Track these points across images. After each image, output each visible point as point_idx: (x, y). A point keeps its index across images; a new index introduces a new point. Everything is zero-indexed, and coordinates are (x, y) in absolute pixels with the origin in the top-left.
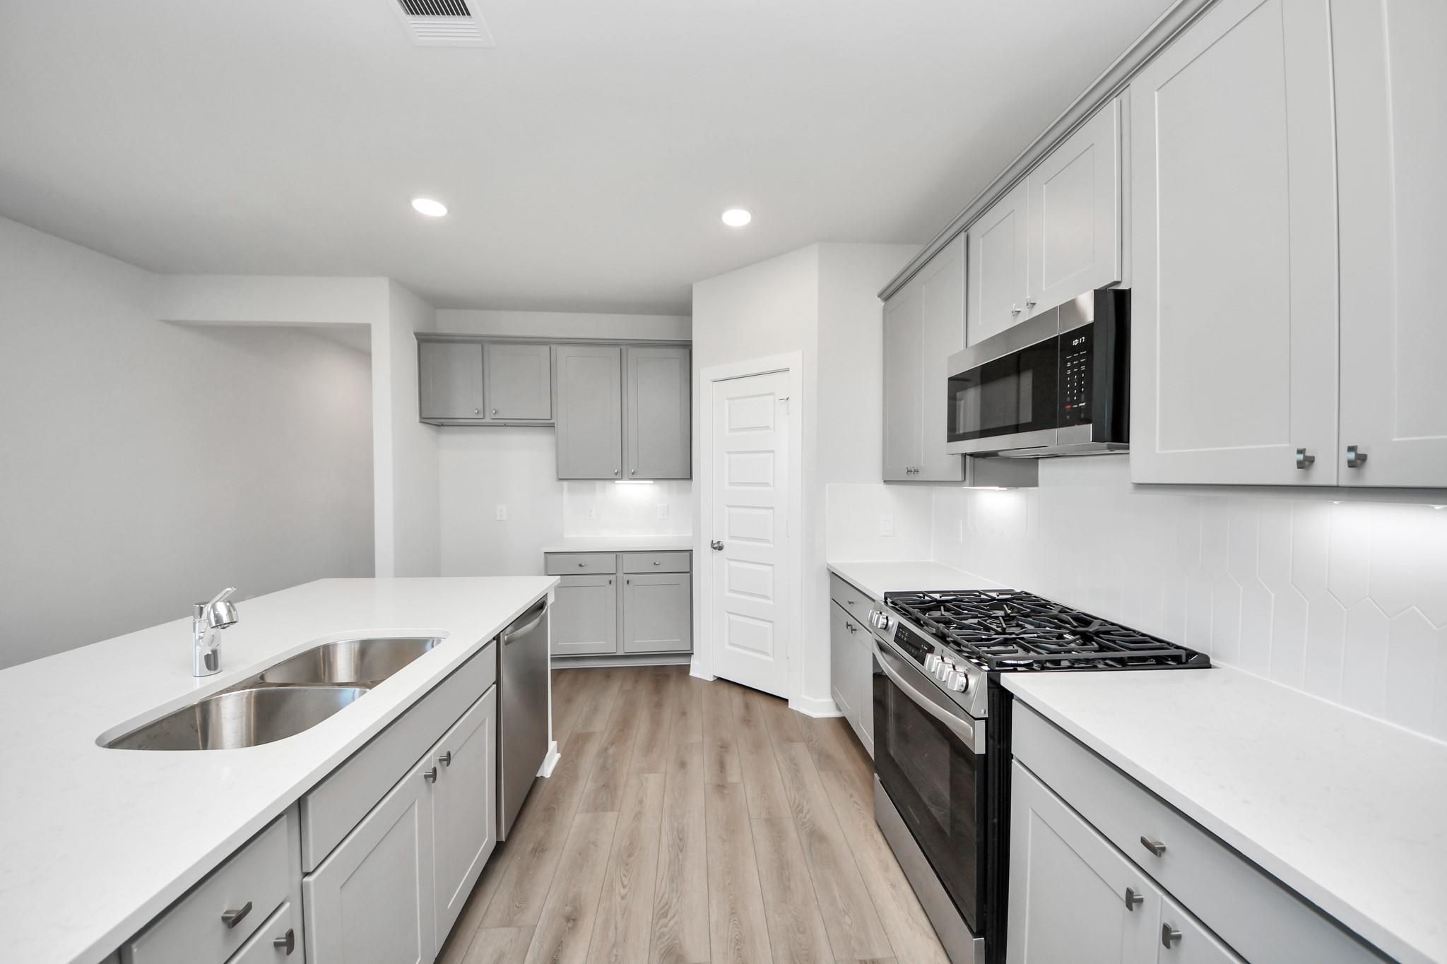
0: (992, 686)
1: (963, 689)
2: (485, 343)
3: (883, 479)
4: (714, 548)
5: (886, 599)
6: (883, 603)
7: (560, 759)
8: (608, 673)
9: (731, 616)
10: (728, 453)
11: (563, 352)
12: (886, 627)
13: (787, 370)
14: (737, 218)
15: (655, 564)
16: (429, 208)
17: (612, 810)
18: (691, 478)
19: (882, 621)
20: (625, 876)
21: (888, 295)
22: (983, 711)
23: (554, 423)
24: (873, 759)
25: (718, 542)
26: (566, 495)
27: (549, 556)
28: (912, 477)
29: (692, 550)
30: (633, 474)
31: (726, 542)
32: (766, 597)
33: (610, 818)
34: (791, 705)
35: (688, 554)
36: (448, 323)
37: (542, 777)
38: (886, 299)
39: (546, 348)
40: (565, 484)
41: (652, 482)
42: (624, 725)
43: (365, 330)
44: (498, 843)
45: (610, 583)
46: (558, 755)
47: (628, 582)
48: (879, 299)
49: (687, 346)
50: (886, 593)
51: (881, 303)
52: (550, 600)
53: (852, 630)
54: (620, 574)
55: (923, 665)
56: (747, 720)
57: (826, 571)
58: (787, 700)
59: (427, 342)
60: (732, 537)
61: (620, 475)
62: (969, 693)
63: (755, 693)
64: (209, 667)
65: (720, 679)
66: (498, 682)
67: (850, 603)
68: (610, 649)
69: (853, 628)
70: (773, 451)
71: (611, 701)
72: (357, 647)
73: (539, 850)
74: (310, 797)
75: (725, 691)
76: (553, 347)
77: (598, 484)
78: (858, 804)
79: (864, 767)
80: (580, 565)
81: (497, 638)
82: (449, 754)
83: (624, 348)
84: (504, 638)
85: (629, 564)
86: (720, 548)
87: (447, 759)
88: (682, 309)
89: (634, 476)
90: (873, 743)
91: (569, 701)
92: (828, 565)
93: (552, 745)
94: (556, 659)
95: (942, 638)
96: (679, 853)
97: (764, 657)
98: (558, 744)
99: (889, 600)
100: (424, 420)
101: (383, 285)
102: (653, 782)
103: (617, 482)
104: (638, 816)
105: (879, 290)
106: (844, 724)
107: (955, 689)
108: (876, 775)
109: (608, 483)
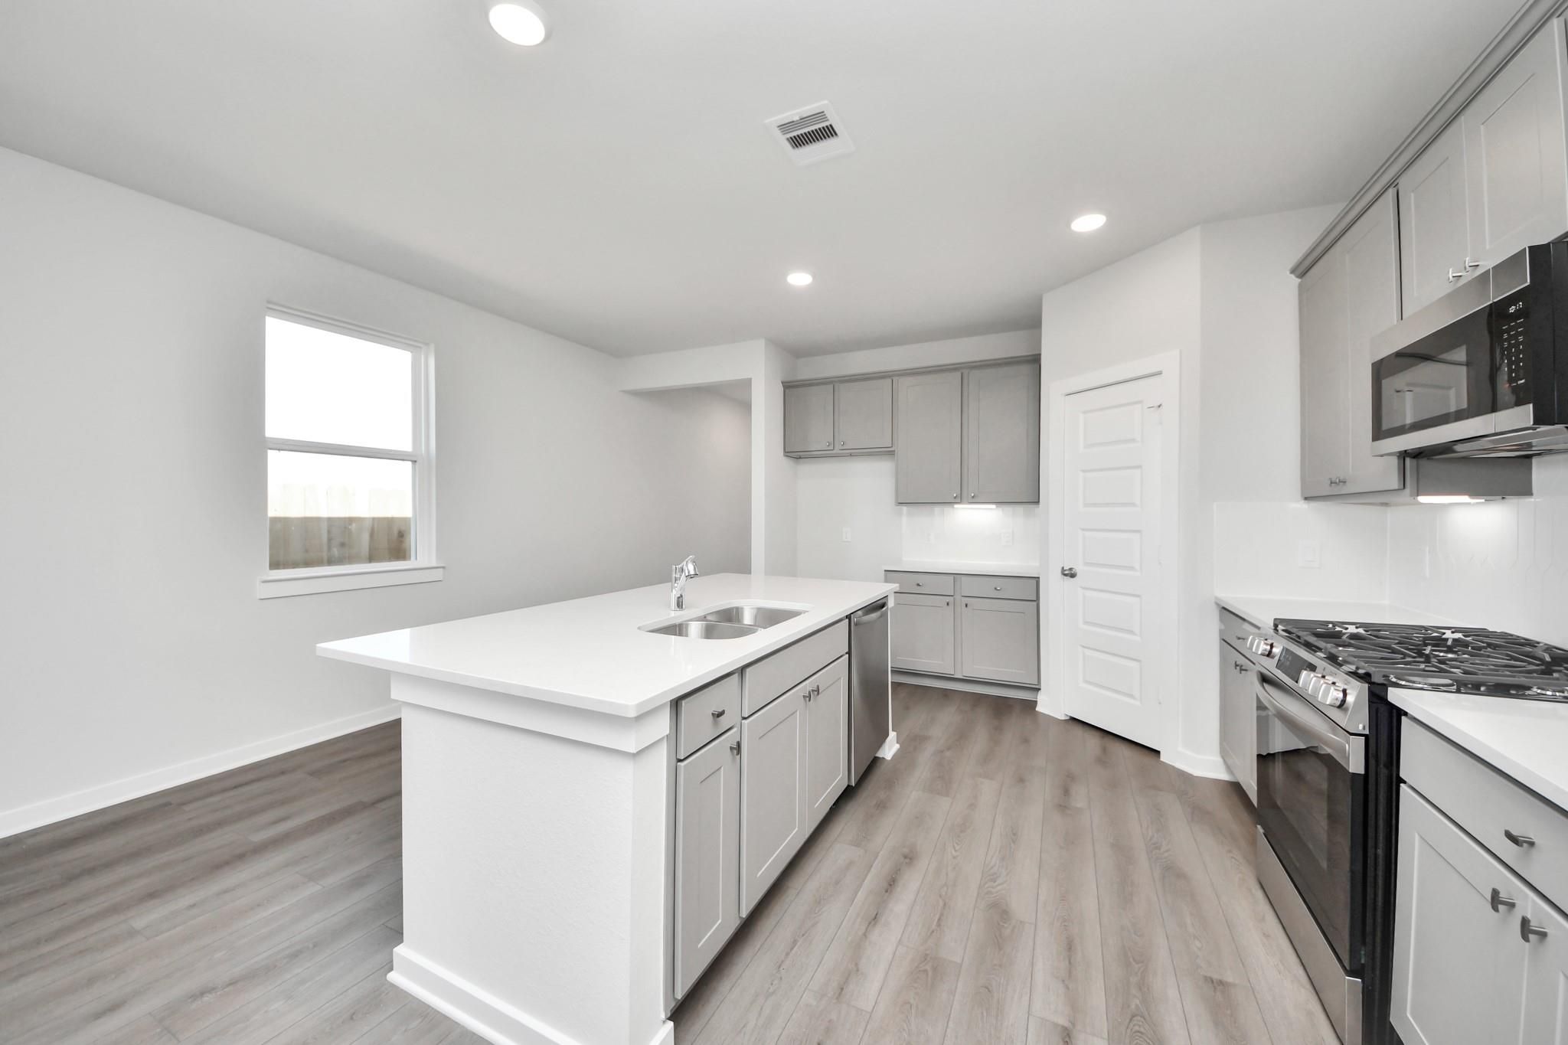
0: (1375, 700)
1: (1338, 703)
2: (834, 383)
3: (1302, 495)
4: (1065, 575)
5: (1276, 626)
6: (1272, 631)
7: (899, 750)
8: (946, 694)
9: (1086, 650)
10: (1084, 471)
11: (904, 383)
12: (1269, 654)
13: (1160, 373)
14: (1089, 223)
15: (996, 589)
16: (800, 279)
17: (947, 795)
18: (1038, 502)
19: (1264, 647)
20: (957, 843)
21: (1302, 270)
22: (1361, 727)
23: (894, 451)
24: (1256, 805)
25: (1071, 569)
26: (904, 519)
27: (889, 574)
28: (1336, 490)
29: (1039, 578)
30: (973, 497)
31: (1079, 568)
32: (1131, 632)
33: (945, 803)
34: (1163, 758)
35: (1034, 581)
36: (808, 370)
37: (883, 758)
38: (1302, 275)
39: (889, 381)
40: (905, 509)
41: (993, 506)
42: (961, 737)
43: (747, 384)
44: (848, 786)
45: (948, 604)
46: (897, 746)
47: (966, 606)
48: (1293, 276)
49: (1035, 360)
50: (1275, 619)
51: (1295, 281)
52: (891, 603)
53: (1241, 670)
54: (958, 597)
55: (1297, 682)
56: (1103, 760)
57: (1214, 607)
58: (1158, 752)
59: (789, 386)
60: (1087, 564)
61: (960, 499)
62: (1346, 710)
63: (1116, 739)
64: (678, 606)
65: (1073, 719)
66: (849, 653)
67: (1239, 638)
68: (948, 670)
69: (1243, 668)
70: (1139, 467)
71: (948, 718)
72: (755, 611)
73: (882, 806)
74: (748, 670)
75: (1079, 731)
76: (895, 379)
77: (937, 509)
78: (1236, 860)
79: (1245, 816)
80: (918, 585)
81: (849, 617)
82: (818, 686)
83: (966, 372)
84: (854, 619)
85: (968, 587)
86: (1073, 576)
87: (818, 691)
88: (1031, 322)
89: (974, 500)
90: (1256, 788)
91: (907, 708)
92: (1216, 598)
93: (892, 735)
94: (897, 672)
95: (1332, 659)
96: (1012, 845)
97: (1132, 701)
98: (897, 735)
99: (1280, 627)
100: (788, 453)
101: (759, 346)
102: (988, 789)
103: (956, 506)
104: (972, 806)
105: (1291, 264)
106: (1236, 788)
107: (1328, 703)
108: (1259, 827)
109: (947, 509)
